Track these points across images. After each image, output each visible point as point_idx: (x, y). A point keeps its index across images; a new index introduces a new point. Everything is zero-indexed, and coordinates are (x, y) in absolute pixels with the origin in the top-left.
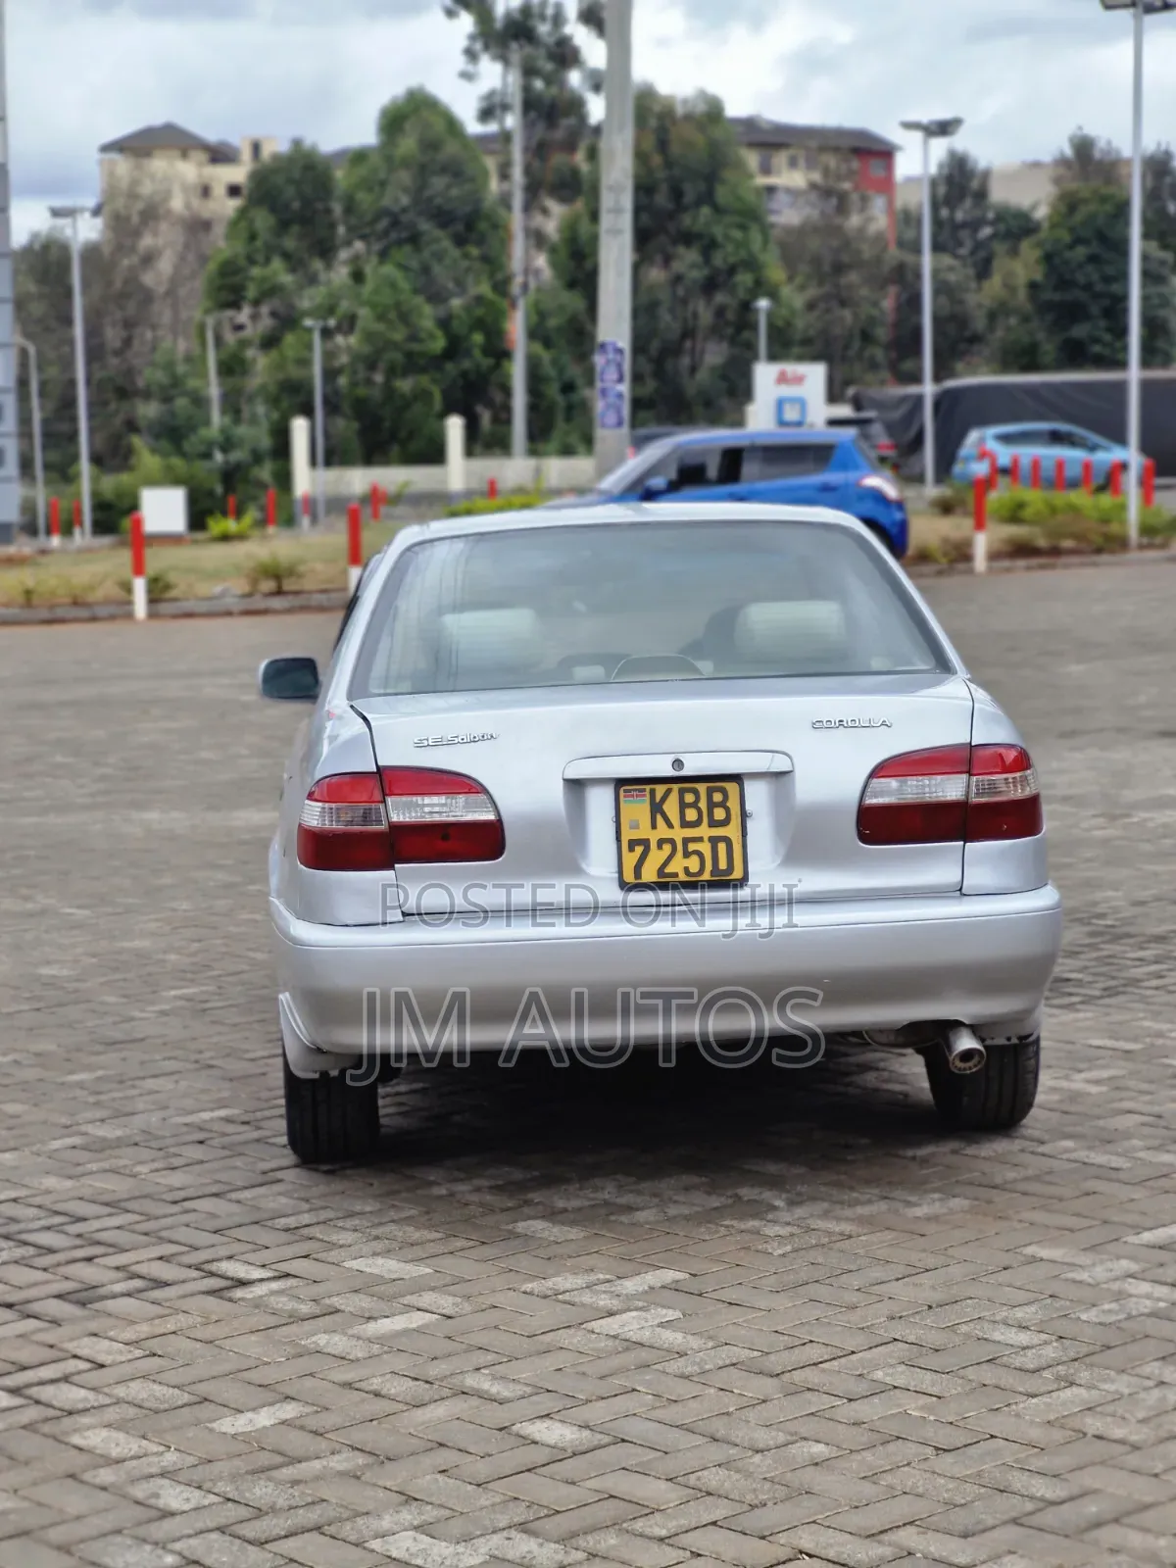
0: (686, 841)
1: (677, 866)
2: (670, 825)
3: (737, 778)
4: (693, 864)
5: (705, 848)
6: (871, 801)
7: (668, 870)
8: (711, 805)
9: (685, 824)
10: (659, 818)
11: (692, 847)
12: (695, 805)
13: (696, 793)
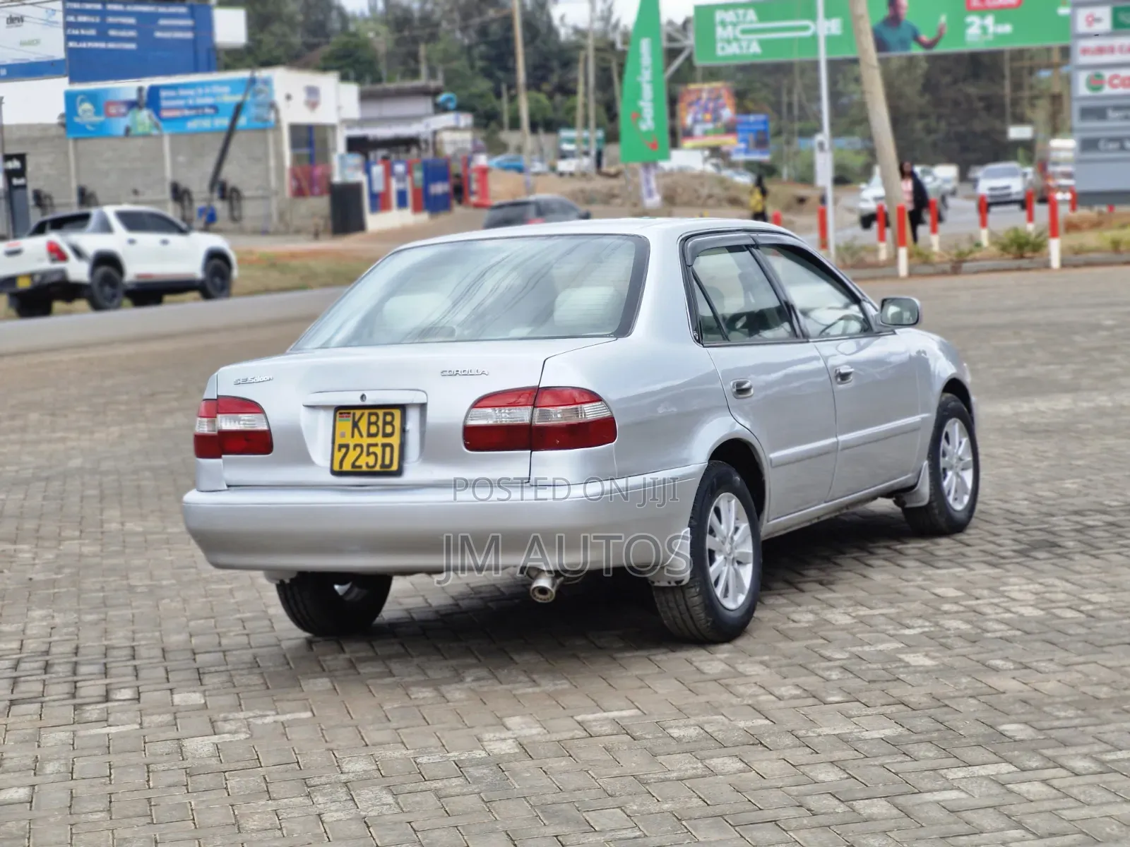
0: (369, 445)
1: (362, 462)
2: (361, 436)
3: (403, 408)
4: (371, 460)
5: (378, 450)
6: (472, 423)
7: (357, 464)
8: (385, 423)
9: (370, 435)
10: (356, 430)
11: (372, 449)
12: (375, 423)
13: (377, 415)
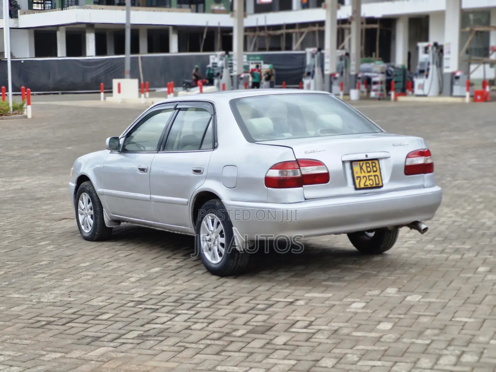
0: (369, 176)
1: (368, 183)
2: (365, 172)
3: (378, 159)
4: (371, 182)
5: (373, 178)
6: (407, 164)
7: (366, 184)
8: (373, 167)
9: (368, 172)
10: (362, 170)
11: (370, 178)
12: (369, 167)
13: (369, 163)
